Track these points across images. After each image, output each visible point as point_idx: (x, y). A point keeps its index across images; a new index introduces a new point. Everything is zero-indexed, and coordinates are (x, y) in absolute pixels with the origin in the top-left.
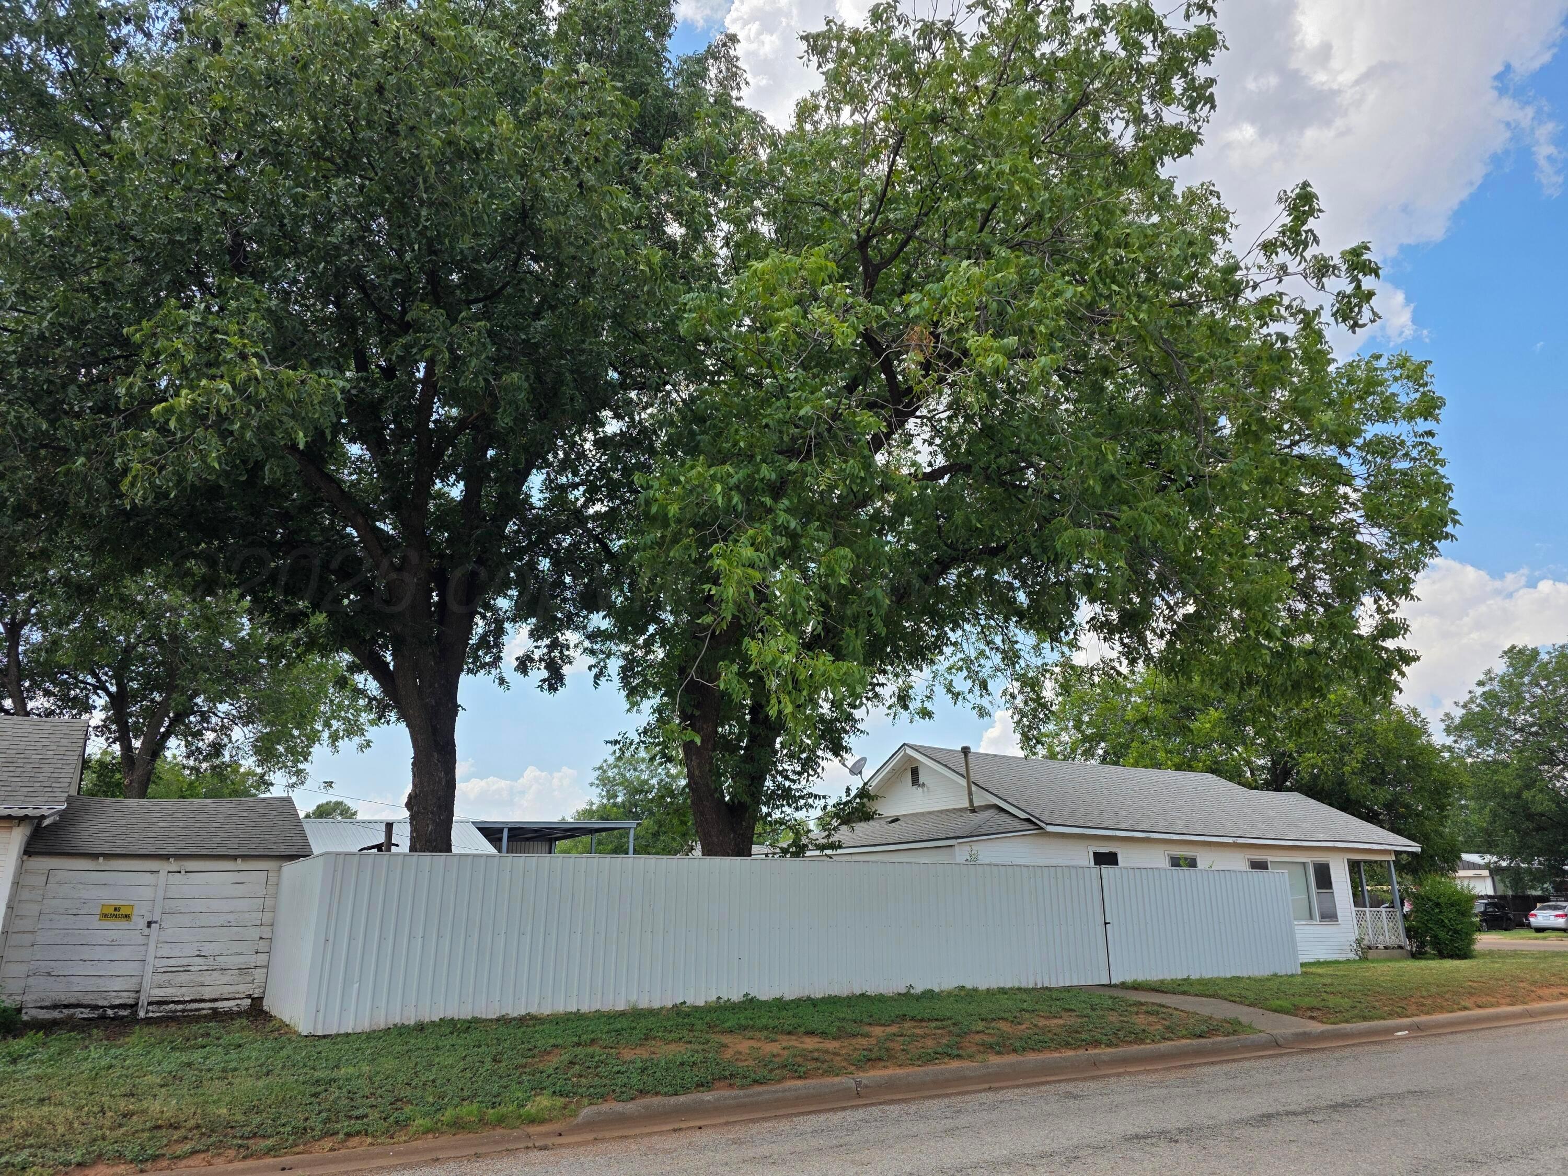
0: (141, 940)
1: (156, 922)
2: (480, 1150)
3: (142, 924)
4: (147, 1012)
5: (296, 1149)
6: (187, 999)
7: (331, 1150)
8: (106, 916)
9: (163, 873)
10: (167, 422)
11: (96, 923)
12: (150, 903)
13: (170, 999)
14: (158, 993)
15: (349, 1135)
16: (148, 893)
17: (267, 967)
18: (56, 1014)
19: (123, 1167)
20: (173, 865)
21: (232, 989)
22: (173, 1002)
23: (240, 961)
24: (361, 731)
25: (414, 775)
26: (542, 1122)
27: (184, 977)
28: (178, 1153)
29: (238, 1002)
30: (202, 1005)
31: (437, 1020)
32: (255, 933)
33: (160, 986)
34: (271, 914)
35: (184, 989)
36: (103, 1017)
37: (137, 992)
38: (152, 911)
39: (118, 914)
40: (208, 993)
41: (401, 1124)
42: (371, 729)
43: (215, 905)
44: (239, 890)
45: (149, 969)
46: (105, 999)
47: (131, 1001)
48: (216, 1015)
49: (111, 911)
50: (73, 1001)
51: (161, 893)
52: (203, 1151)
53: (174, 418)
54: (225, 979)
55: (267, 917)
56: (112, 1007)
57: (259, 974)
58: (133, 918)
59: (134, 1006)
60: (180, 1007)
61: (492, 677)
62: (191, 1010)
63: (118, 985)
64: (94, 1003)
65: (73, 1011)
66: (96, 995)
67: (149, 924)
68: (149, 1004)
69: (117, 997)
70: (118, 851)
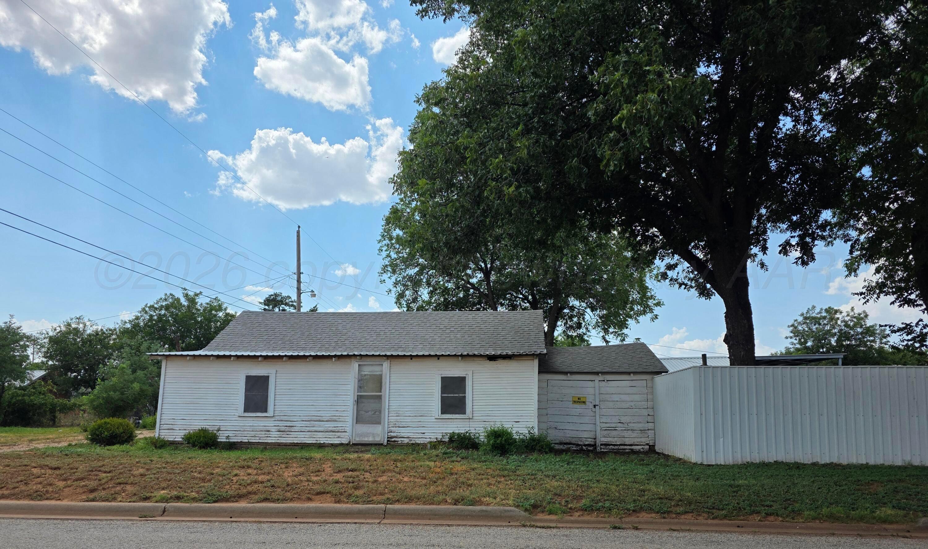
0: (592, 414)
1: (597, 405)
2: (860, 533)
3: (591, 406)
4: (601, 448)
5: (739, 518)
6: (618, 444)
7: (759, 521)
8: (575, 402)
9: (597, 382)
10: (621, 125)
11: (570, 404)
12: (593, 396)
13: (610, 443)
14: (605, 440)
15: (768, 514)
16: (591, 391)
17: (654, 430)
18: (561, 447)
19: (654, 514)
20: (601, 377)
21: (639, 440)
22: (612, 445)
23: (640, 426)
24: (651, 311)
25: (727, 323)
26: (891, 523)
27: (614, 433)
28: (678, 511)
29: (643, 447)
30: (626, 447)
31: (773, 462)
32: (645, 412)
33: (604, 437)
34: (652, 403)
35: (616, 439)
36: (582, 450)
37: (595, 439)
38: (595, 400)
39: (580, 401)
40: (628, 441)
41: (798, 513)
42: (656, 308)
43: (623, 397)
44: (634, 390)
45: (598, 429)
46: (581, 441)
47: (592, 443)
48: (633, 452)
49: (577, 400)
50: (568, 441)
51: (597, 392)
52: (690, 512)
53: (624, 122)
54: (634, 435)
55: (650, 403)
56: (585, 445)
57: (651, 433)
58: (587, 403)
59: (594, 445)
60: (616, 447)
61: (756, 263)
62: (621, 449)
63: (585, 435)
64: (577, 443)
65: (570, 446)
66: (577, 439)
67: (595, 406)
68: (601, 445)
69: (586, 441)
70: (575, 370)
